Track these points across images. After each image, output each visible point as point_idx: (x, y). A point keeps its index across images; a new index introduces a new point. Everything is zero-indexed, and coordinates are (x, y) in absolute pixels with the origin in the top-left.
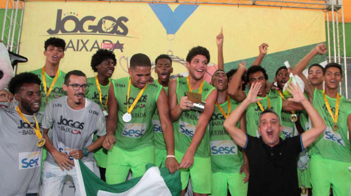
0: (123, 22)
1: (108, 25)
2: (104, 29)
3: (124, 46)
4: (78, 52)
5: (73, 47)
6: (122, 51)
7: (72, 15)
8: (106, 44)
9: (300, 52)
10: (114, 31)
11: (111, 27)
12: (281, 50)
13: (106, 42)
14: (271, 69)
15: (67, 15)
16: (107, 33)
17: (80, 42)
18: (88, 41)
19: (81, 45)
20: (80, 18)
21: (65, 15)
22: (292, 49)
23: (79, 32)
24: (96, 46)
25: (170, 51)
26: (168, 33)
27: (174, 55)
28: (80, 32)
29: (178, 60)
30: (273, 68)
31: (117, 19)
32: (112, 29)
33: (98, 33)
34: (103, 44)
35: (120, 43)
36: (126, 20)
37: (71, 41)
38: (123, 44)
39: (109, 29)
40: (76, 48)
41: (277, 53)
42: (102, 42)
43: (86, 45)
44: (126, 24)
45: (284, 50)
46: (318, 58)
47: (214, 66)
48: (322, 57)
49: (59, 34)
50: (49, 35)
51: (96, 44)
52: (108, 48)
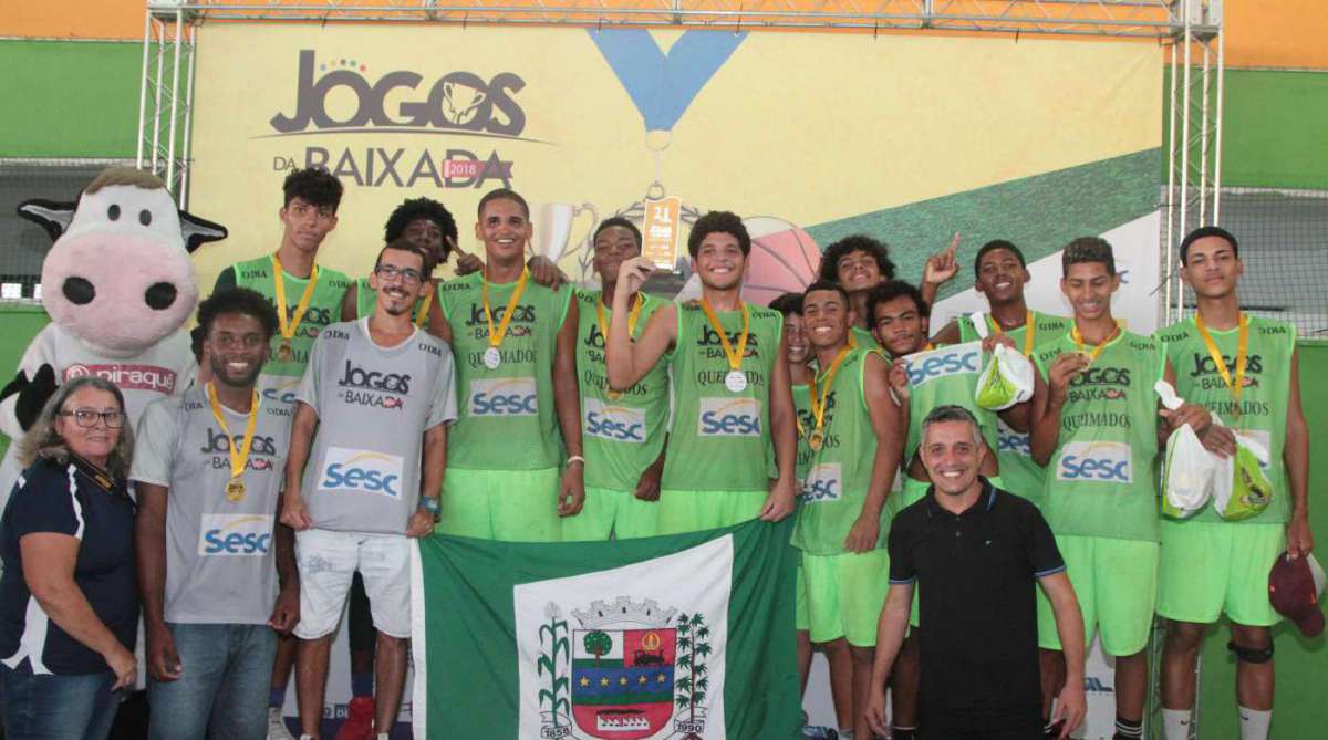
0: (507, 91)
1: (461, 100)
2: (449, 116)
3: (513, 170)
4: (373, 189)
5: (355, 172)
6: (508, 185)
7: (348, 67)
8: (458, 163)
9: (1070, 183)
10: (481, 122)
11: (470, 109)
12: (1008, 179)
13: (456, 158)
14: (975, 238)
15: (330, 70)
16: (458, 126)
17: (377, 156)
18: (400, 152)
19: (379, 166)
20: (372, 80)
21: (323, 67)
22: (1044, 175)
23: (370, 125)
24: (426, 168)
25: (657, 185)
26: (650, 127)
28: (376, 123)
31: (488, 82)
32: (473, 114)
33: (430, 126)
34: (447, 162)
35: (502, 158)
36: (517, 83)
37: (347, 155)
38: (510, 164)
39: (466, 114)
40: (364, 179)
41: (997, 189)
42: (444, 156)
43: (397, 167)
44: (515, 97)
45: (1017, 177)
46: (1131, 203)
47: (791, 230)
48: (1145, 199)
49: (307, 130)
50: (278, 133)
51: (426, 163)
52: (462, 175)
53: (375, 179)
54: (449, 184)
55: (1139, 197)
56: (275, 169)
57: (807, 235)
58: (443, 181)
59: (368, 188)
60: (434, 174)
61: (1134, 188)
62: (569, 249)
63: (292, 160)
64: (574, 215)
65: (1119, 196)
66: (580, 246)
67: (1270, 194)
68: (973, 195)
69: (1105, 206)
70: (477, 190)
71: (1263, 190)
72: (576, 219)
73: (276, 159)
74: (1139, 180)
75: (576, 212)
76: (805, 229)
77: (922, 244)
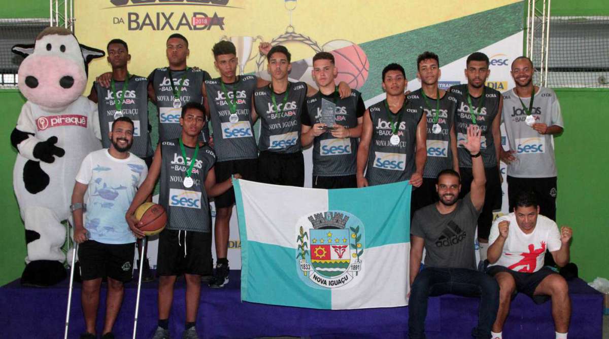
4: (160, 32)
5: (151, 24)
6: (222, 29)
8: (199, 18)
9: (481, 19)
12: (452, 19)
13: (198, 16)
14: (437, 47)
16: (198, 1)
17: (161, 16)
18: (172, 14)
19: (163, 21)
22: (469, 16)
23: (157, 2)
24: (184, 21)
25: (290, 26)
27: (296, 32)
28: (160, 1)
29: (302, 39)
30: (438, 45)
33: (185, 1)
34: (194, 18)
35: (219, 16)
37: (147, 16)
38: (223, 19)
40: (156, 27)
41: (446, 23)
42: (193, 15)
43: (171, 21)
45: (457, 17)
46: (509, 28)
47: (353, 46)
48: (516, 25)
49: (128, 4)
50: (115, 6)
51: (184, 19)
52: (202, 24)
53: (161, 27)
54: (195, 28)
55: (514, 25)
56: (114, 23)
57: (360, 48)
58: (193, 27)
59: (158, 31)
60: (188, 24)
61: (511, 21)
62: (251, 58)
63: (121, 19)
64: (253, 41)
65: (505, 25)
66: (256, 56)
67: (581, 19)
68: (436, 26)
69: (497, 30)
70: (208, 31)
71: (577, 17)
72: (254, 43)
73: (114, 18)
74: (512, 17)
75: (254, 40)
76: (359, 45)
77: (412, 50)
